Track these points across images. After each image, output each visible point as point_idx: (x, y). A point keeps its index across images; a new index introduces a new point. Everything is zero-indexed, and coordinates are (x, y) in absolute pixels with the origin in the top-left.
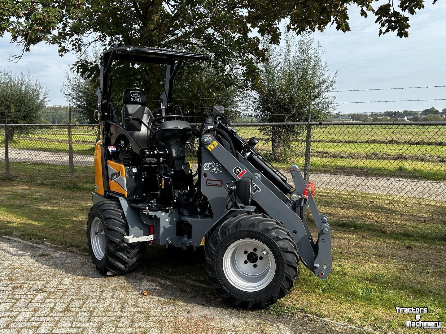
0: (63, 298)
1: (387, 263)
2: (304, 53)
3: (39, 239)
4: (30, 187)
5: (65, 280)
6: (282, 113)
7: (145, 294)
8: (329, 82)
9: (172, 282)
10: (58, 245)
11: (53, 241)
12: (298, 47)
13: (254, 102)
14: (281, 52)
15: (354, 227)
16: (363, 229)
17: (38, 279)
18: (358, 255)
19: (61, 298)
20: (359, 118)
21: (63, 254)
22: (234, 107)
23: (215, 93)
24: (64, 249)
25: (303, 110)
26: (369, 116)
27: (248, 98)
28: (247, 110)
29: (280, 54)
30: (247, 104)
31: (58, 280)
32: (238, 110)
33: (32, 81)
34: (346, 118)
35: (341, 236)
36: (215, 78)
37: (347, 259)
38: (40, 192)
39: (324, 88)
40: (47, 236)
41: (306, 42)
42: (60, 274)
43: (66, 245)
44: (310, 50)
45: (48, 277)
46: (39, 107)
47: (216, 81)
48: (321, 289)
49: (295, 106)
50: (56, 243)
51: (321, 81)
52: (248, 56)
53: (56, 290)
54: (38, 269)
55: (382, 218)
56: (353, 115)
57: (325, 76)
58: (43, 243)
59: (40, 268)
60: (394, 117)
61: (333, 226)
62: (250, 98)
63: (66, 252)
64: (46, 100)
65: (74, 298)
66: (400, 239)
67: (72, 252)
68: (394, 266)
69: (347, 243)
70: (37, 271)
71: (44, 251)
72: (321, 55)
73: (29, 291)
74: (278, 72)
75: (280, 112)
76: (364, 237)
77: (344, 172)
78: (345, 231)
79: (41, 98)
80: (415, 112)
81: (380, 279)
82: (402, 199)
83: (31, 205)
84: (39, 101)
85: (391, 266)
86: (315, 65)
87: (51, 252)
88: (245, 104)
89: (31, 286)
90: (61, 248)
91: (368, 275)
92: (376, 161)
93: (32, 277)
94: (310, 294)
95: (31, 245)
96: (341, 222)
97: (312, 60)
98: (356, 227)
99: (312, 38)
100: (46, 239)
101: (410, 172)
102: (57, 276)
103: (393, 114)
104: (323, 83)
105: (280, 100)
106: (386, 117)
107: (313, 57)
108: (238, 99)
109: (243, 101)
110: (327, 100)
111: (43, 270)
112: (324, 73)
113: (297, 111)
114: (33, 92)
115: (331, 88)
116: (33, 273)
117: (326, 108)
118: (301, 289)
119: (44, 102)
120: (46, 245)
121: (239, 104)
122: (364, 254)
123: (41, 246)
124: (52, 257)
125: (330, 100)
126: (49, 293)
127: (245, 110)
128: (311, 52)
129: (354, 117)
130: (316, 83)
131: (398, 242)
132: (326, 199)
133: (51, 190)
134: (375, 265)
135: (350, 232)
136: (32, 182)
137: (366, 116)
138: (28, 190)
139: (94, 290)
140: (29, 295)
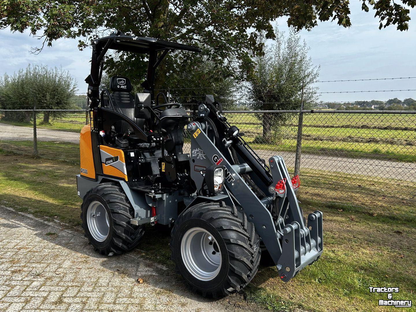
0: (59, 284)
1: (380, 250)
2: (291, 50)
3: (50, 217)
4: (54, 164)
5: (66, 262)
6: (272, 101)
7: (141, 282)
8: (313, 75)
9: (169, 267)
10: (66, 223)
11: (62, 219)
12: (287, 44)
13: (248, 92)
14: (272, 48)
15: (342, 209)
16: (350, 211)
17: (39, 261)
18: (350, 240)
19: (57, 285)
20: (334, 106)
21: (69, 233)
22: (230, 97)
23: (215, 84)
24: (71, 228)
25: (290, 99)
26: (343, 104)
27: (243, 88)
28: (242, 98)
29: (271, 50)
30: (242, 93)
31: (59, 262)
32: (234, 99)
33: (64, 74)
34: (323, 107)
35: (331, 218)
36: (214, 70)
37: (340, 244)
38: (60, 170)
39: (308, 80)
40: (58, 214)
41: (293, 40)
42: (62, 255)
43: (73, 223)
44: (297, 47)
45: (50, 259)
46: (69, 96)
47: (215, 72)
48: (317, 280)
49: (284, 95)
50: (65, 221)
51: (306, 74)
52: (244, 50)
53: (54, 275)
54: (43, 249)
55: (367, 200)
56: (329, 104)
57: (310, 70)
58: (53, 221)
59: (45, 248)
60: (363, 106)
61: (322, 207)
62: (245, 88)
63: (72, 230)
64: (75, 89)
65: (70, 285)
66: (388, 223)
67: (78, 231)
68: (387, 254)
69: (338, 226)
70: (40, 252)
71: (52, 229)
72: (306, 52)
73: (27, 276)
74: (269, 66)
75: (270, 101)
76: (353, 219)
77: (326, 154)
78: (334, 213)
79: (71, 88)
80: (380, 101)
81: (376, 269)
82: (381, 181)
83: (50, 182)
84: (69, 90)
85: (384, 253)
86: (301, 60)
87: (59, 230)
88: (240, 94)
89: (31, 269)
90: (68, 226)
91: (363, 264)
92: (352, 143)
93: (34, 258)
94: (306, 286)
95: (41, 223)
96: (329, 204)
97: (299, 56)
98: (344, 209)
99: (298, 37)
100: (56, 217)
101: (384, 154)
102: (59, 258)
103: (362, 103)
104: (308, 76)
105: (270, 90)
106: (356, 106)
107: (299, 53)
108: (234, 90)
109: (239, 91)
110: (311, 91)
111: (47, 250)
112: (309, 67)
113: (285, 100)
114: (65, 83)
115: (315, 80)
116: (37, 254)
117: (310, 97)
118: (297, 279)
119: (74, 91)
120: (55, 222)
121: (235, 93)
122: (356, 239)
123: (50, 224)
124: (58, 236)
125: (314, 90)
126: (47, 278)
127: (240, 99)
128: (298, 49)
129: (330, 105)
130: (302, 75)
131: (386, 227)
132: (313, 180)
133: (71, 168)
134: (368, 252)
135: (339, 214)
136: (56, 160)
137: (340, 105)
138: (51, 167)
139: (92, 275)
140: (26, 280)
